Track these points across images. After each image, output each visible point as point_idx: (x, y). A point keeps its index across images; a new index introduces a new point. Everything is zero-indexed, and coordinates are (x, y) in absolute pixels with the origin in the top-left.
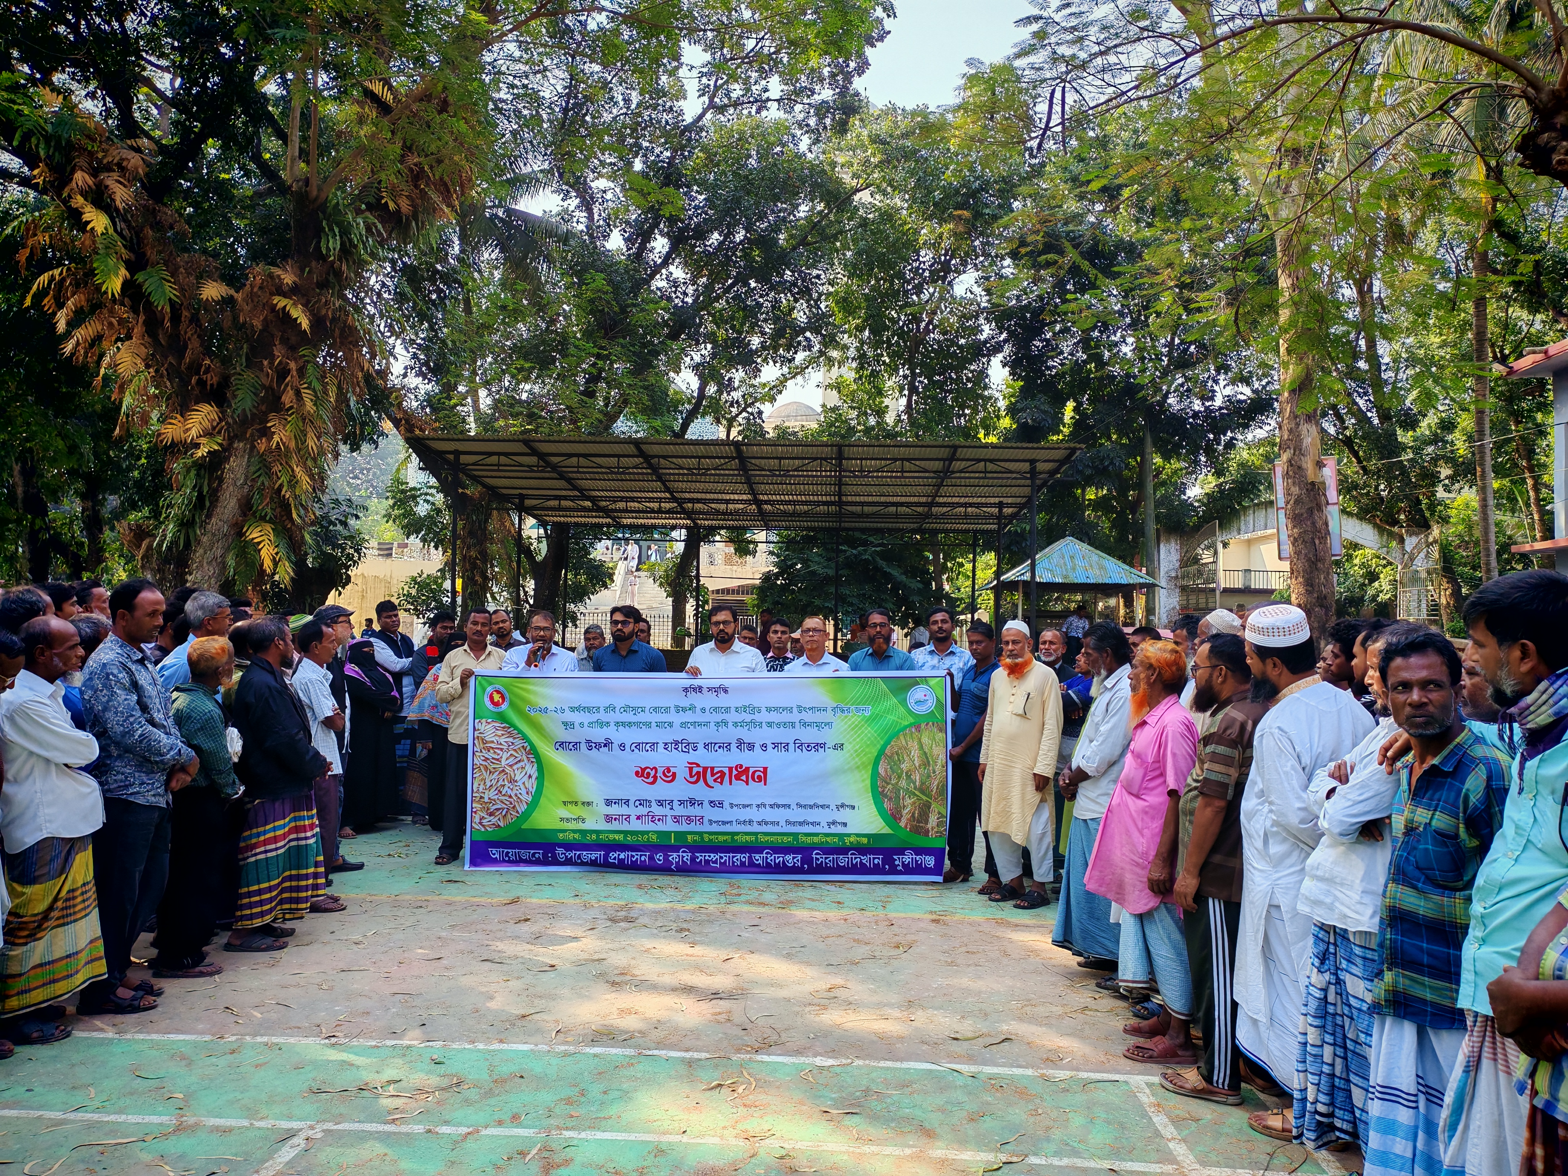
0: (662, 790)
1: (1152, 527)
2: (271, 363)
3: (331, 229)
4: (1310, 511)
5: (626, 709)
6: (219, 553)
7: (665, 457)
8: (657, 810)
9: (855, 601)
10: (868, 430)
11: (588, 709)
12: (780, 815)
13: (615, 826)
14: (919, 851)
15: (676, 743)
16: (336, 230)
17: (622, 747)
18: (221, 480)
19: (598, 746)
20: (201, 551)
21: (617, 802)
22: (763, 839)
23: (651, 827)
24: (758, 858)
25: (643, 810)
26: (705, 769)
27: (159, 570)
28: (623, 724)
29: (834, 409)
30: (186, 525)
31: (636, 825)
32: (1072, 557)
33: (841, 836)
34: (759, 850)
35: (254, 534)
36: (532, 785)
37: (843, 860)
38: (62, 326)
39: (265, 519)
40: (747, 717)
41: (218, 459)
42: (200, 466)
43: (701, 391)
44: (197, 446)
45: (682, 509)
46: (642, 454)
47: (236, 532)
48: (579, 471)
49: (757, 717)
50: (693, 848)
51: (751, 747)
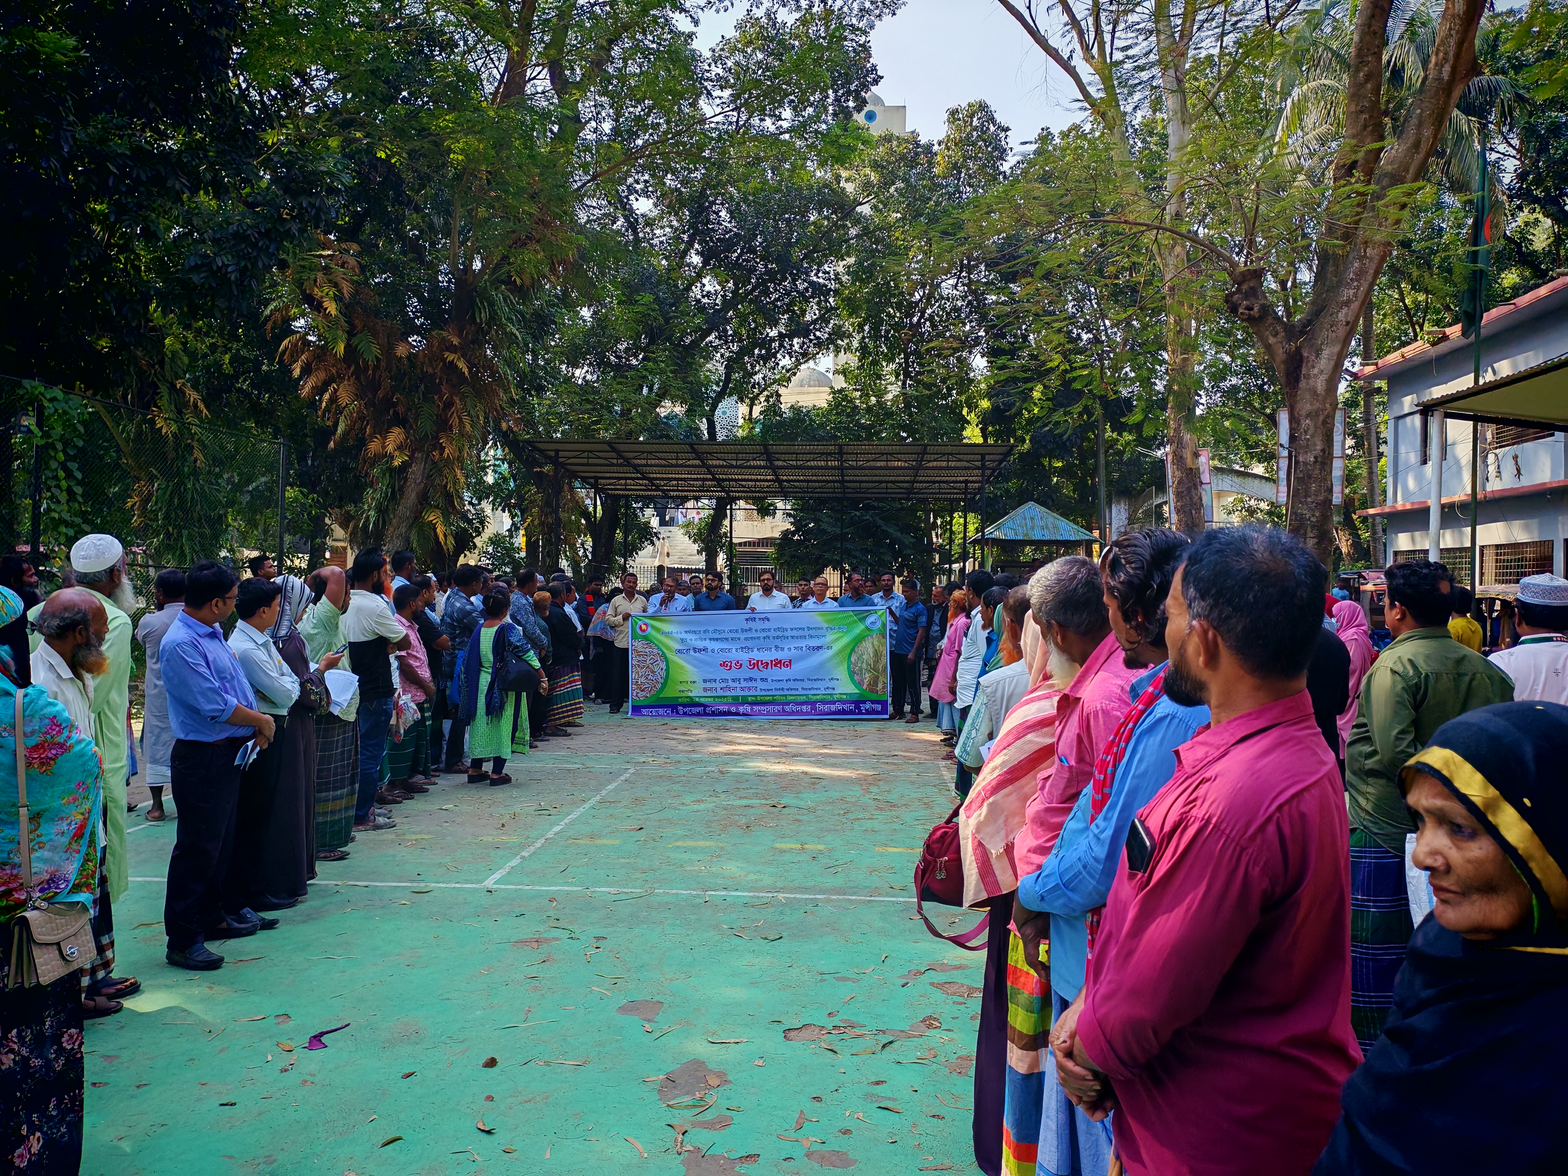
0: (735, 673)
1: (1103, 492)
2: (441, 398)
3: (482, 303)
4: (1189, 489)
5: (715, 631)
7: (711, 453)
8: (731, 684)
9: (858, 554)
12: (798, 685)
13: (708, 693)
14: (873, 702)
17: (713, 651)
19: (700, 650)
21: (710, 681)
22: (790, 698)
23: (728, 693)
24: (787, 708)
25: (723, 685)
26: (758, 662)
29: (841, 391)
31: (720, 693)
32: (1032, 519)
33: (832, 695)
34: (788, 704)
35: (432, 516)
36: (663, 674)
37: (833, 708)
38: (297, 373)
39: (437, 507)
40: (780, 634)
41: (405, 466)
42: (392, 470)
43: (728, 375)
44: (392, 458)
45: (720, 486)
46: (694, 451)
47: (417, 516)
48: (644, 462)
49: (786, 634)
50: (752, 704)
51: (783, 649)
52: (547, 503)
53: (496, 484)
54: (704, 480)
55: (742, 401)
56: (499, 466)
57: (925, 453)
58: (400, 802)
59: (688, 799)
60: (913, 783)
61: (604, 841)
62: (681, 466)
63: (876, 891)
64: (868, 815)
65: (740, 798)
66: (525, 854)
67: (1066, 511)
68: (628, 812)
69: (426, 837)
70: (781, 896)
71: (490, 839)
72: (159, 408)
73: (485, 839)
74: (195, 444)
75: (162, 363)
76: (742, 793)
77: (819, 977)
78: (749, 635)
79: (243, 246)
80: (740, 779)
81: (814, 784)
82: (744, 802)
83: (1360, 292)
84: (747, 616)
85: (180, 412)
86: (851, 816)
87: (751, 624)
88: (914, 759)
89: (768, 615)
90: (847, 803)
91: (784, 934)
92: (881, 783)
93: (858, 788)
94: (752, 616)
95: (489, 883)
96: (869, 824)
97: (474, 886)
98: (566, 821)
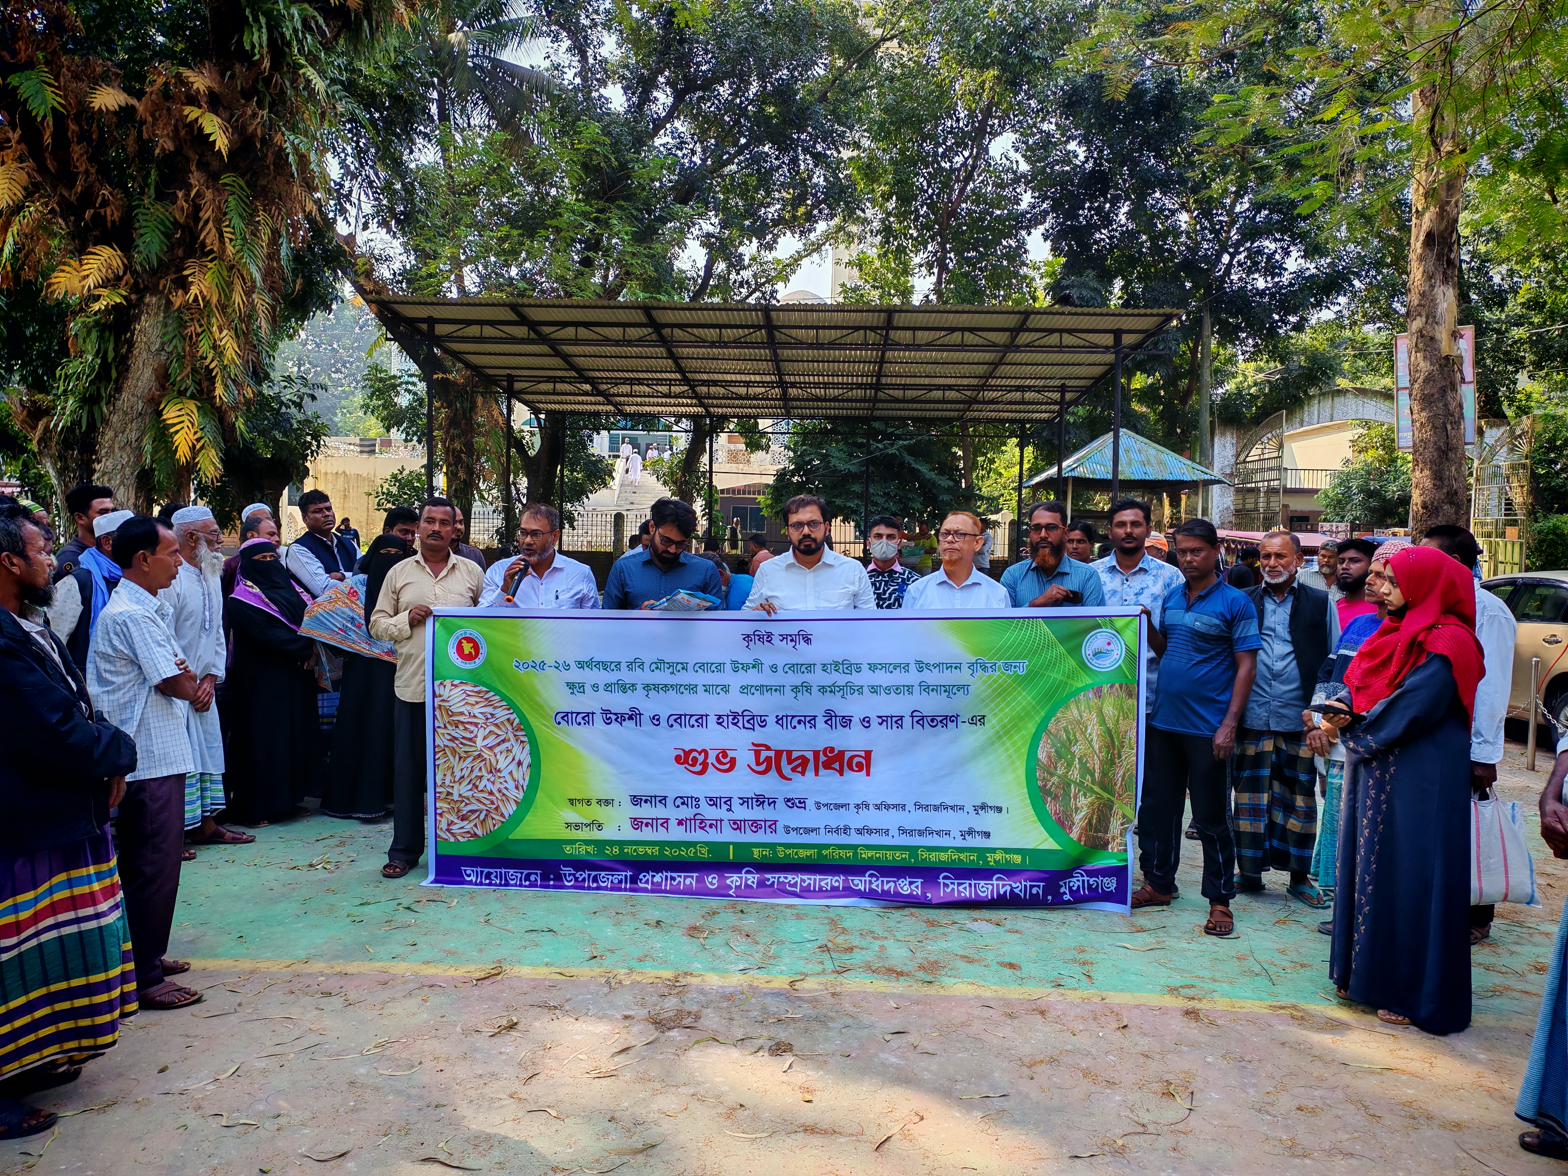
0: (715, 783)
1: (1206, 419)
2: (187, 195)
3: (257, 20)
4: (1443, 391)
5: (659, 664)
6: (133, 436)
7: (682, 326)
8: (710, 813)
11: (604, 665)
12: (890, 820)
13: (647, 834)
15: (735, 715)
16: (263, 20)
17: (655, 720)
18: (131, 344)
19: (620, 718)
20: (110, 434)
21: (650, 800)
22: (866, 855)
23: (699, 836)
24: (858, 882)
25: (686, 812)
26: (779, 753)
27: (60, 457)
28: (656, 687)
29: (855, 289)
30: (89, 400)
31: (676, 834)
33: (982, 852)
34: (859, 870)
35: (176, 411)
36: (523, 775)
37: (986, 889)
39: (181, 393)
40: (841, 679)
45: (694, 394)
46: (652, 322)
49: (854, 678)
50: (762, 867)
51: (846, 721)
54: (670, 382)
57: (1021, 328)
78: (752, 678)
84: (749, 628)
87: (760, 651)
89: (808, 627)
94: (764, 628)
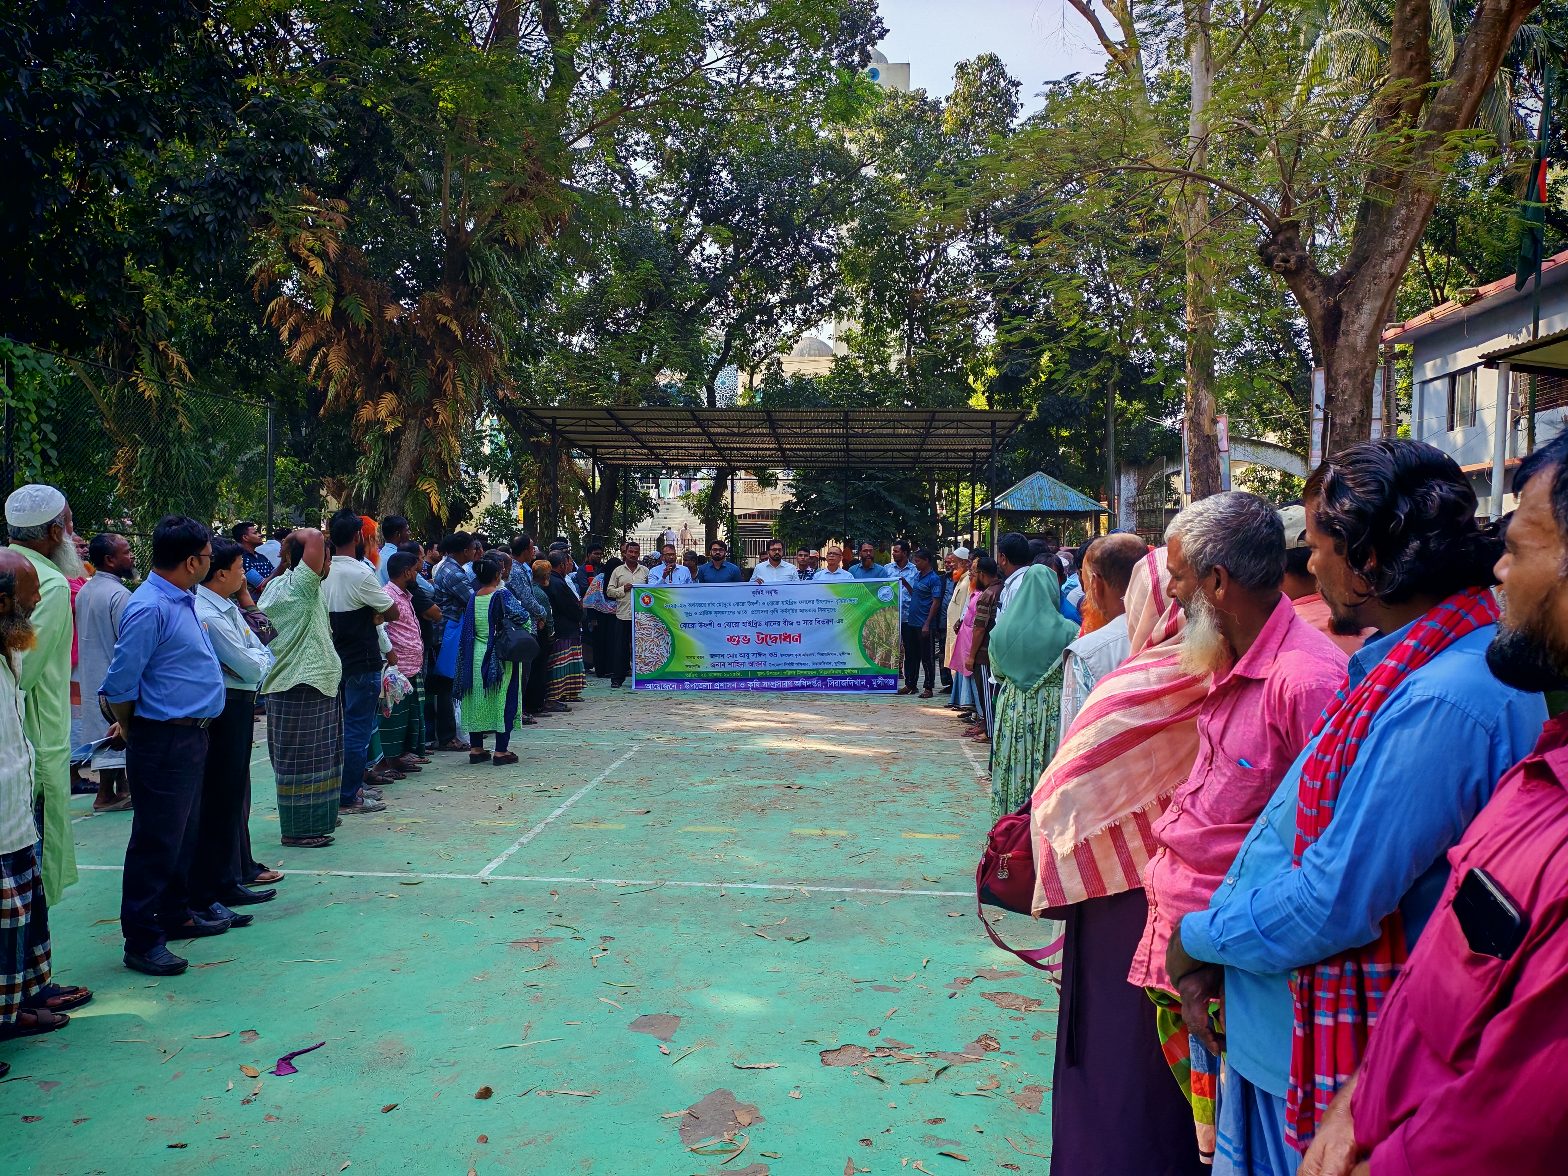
0: (742, 648)
1: (1114, 461)
2: (435, 363)
3: (475, 263)
4: (1206, 458)
5: (720, 604)
7: (712, 420)
8: (740, 659)
10: (872, 378)
11: (699, 605)
12: (809, 659)
13: (716, 668)
14: (886, 677)
15: (750, 622)
16: (480, 266)
17: (719, 625)
19: (706, 625)
21: (717, 656)
22: (799, 673)
23: (737, 668)
24: (797, 683)
25: (732, 660)
26: (766, 636)
28: (720, 613)
29: (844, 359)
31: (728, 668)
32: (1040, 489)
33: (843, 670)
34: (798, 678)
35: (426, 486)
37: (844, 683)
38: (285, 335)
39: (431, 476)
40: (789, 607)
41: (398, 433)
42: (384, 437)
43: (728, 343)
44: (384, 424)
45: (721, 455)
46: (695, 418)
47: (411, 485)
48: (643, 430)
49: (794, 606)
50: (761, 679)
51: (791, 623)
52: (545, 473)
53: (493, 454)
54: (705, 448)
55: (742, 369)
56: (495, 436)
57: (933, 419)
58: (391, 782)
59: (697, 779)
60: (934, 762)
61: (609, 826)
62: (681, 434)
63: (907, 883)
64: (890, 798)
65: (753, 778)
66: (524, 840)
67: (1073, 480)
68: (634, 794)
69: (418, 820)
70: (804, 889)
71: (486, 823)
72: (141, 370)
73: (480, 823)
74: (180, 409)
75: (143, 324)
76: (753, 773)
77: (855, 986)
78: (756, 607)
79: (222, 195)
80: (752, 757)
81: (829, 762)
82: (757, 782)
83: (1405, 242)
84: (754, 589)
85: (163, 375)
86: (872, 798)
87: (758, 597)
88: (932, 736)
89: (776, 588)
90: (867, 783)
91: (812, 934)
92: (900, 762)
93: (876, 767)
95: (485, 873)
96: (892, 807)
97: (468, 876)
98: (567, 803)
